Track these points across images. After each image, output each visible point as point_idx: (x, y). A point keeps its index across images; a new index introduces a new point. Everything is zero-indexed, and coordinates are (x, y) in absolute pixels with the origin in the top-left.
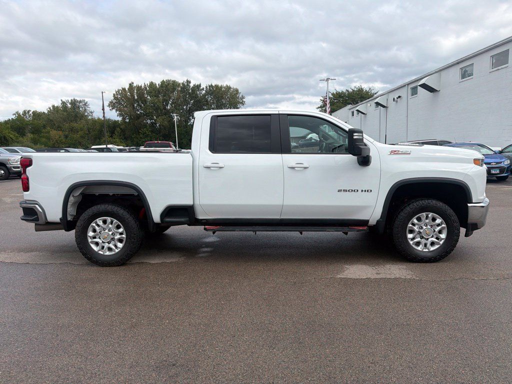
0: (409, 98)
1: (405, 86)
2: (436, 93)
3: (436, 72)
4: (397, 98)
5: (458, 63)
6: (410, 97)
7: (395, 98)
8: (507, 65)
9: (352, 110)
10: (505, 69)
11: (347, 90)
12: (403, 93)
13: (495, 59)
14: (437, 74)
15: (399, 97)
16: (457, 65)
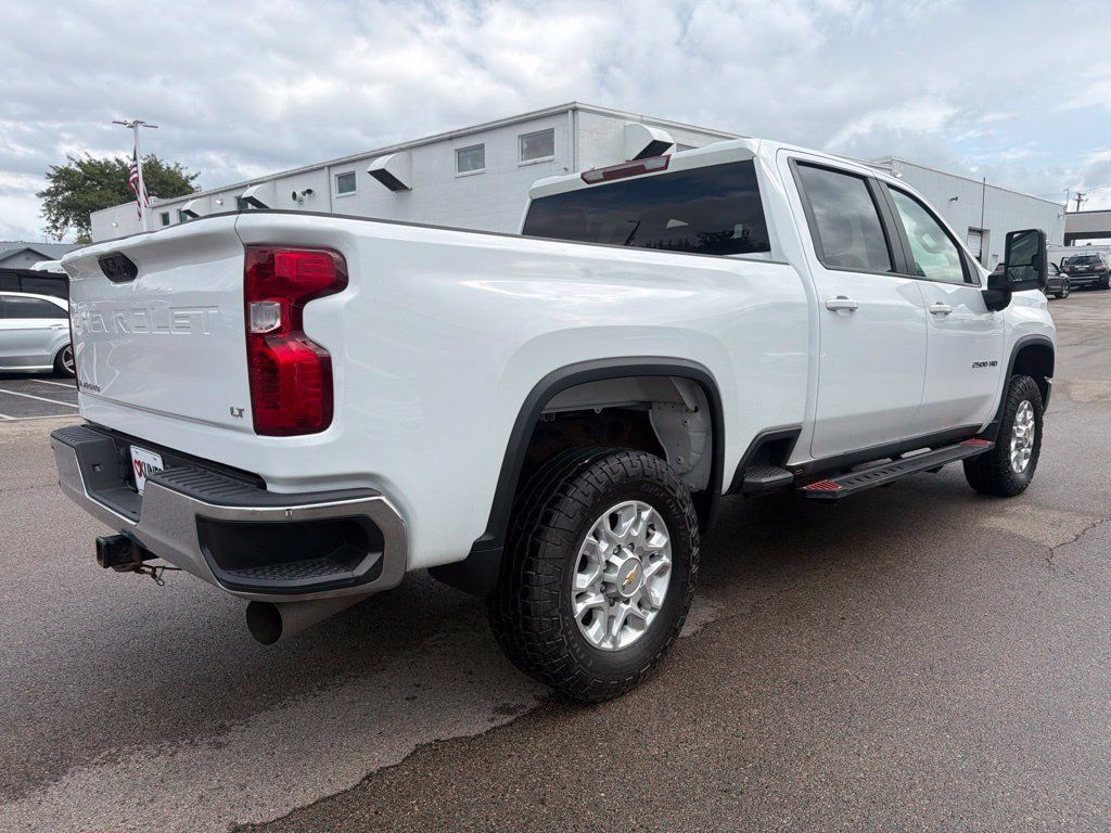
0: (333, 198)
1: (322, 168)
2: (404, 193)
3: (401, 150)
4: (304, 194)
5: (451, 139)
6: (335, 193)
7: (298, 193)
8: (550, 157)
9: (163, 210)
10: (547, 165)
11: (117, 160)
12: (319, 183)
13: (527, 143)
14: (402, 153)
15: (309, 191)
16: (448, 142)
